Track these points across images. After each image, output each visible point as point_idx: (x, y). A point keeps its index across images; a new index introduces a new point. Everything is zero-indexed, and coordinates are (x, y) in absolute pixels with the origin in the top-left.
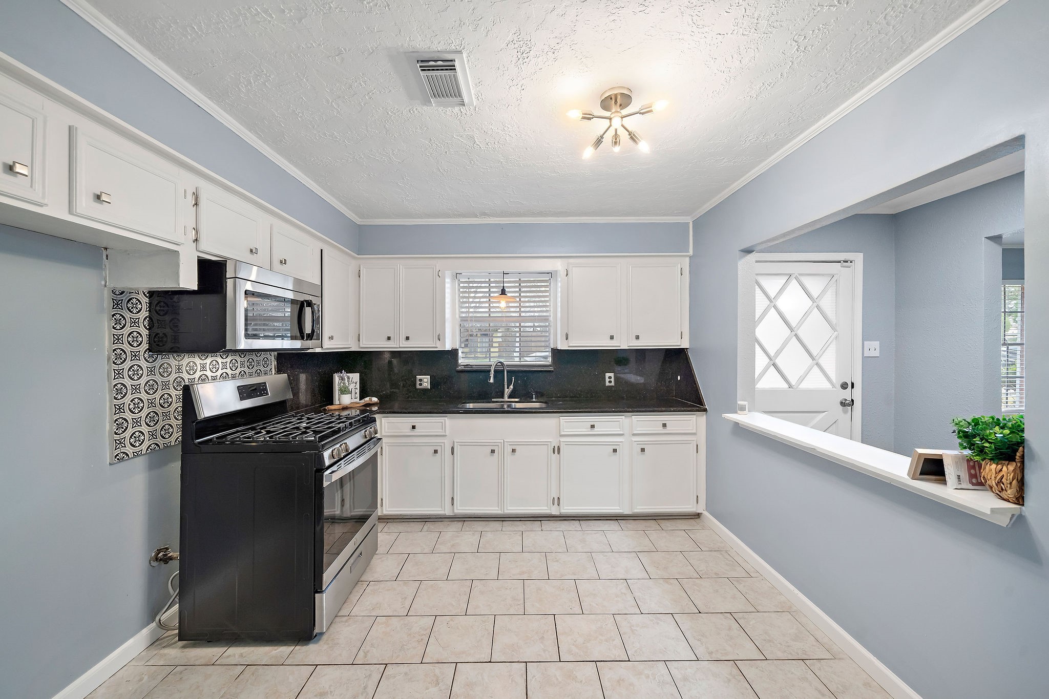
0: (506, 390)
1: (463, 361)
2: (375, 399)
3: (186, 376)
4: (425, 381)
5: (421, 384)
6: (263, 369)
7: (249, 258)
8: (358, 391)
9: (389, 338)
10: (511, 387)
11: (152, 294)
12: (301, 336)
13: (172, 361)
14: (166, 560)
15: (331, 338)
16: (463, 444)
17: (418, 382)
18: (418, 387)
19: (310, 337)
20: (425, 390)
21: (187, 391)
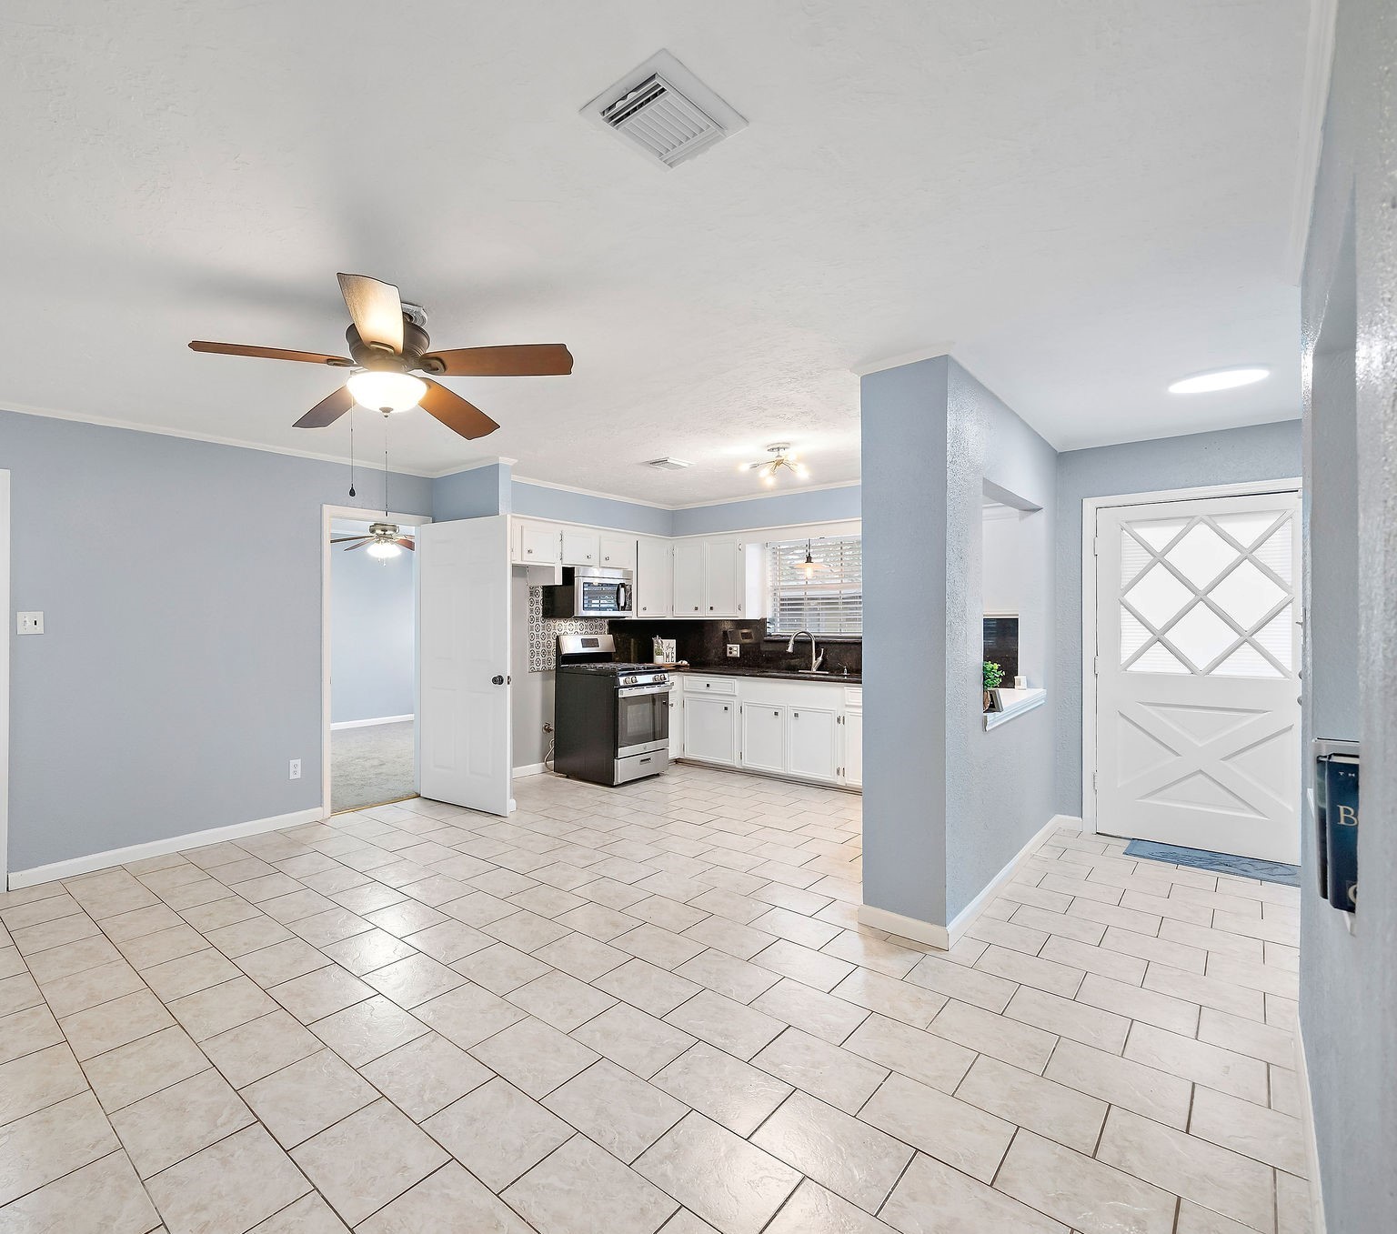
0: (814, 661)
1: (770, 630)
2: (685, 662)
3: (558, 632)
4: (735, 650)
5: (731, 653)
6: (599, 631)
7: (587, 562)
8: (674, 655)
9: (696, 609)
10: (820, 659)
11: (544, 587)
12: (619, 608)
13: (551, 623)
14: (549, 730)
15: (645, 609)
16: (750, 705)
17: (728, 651)
18: (728, 655)
19: (623, 608)
20: (735, 659)
21: (558, 639)
